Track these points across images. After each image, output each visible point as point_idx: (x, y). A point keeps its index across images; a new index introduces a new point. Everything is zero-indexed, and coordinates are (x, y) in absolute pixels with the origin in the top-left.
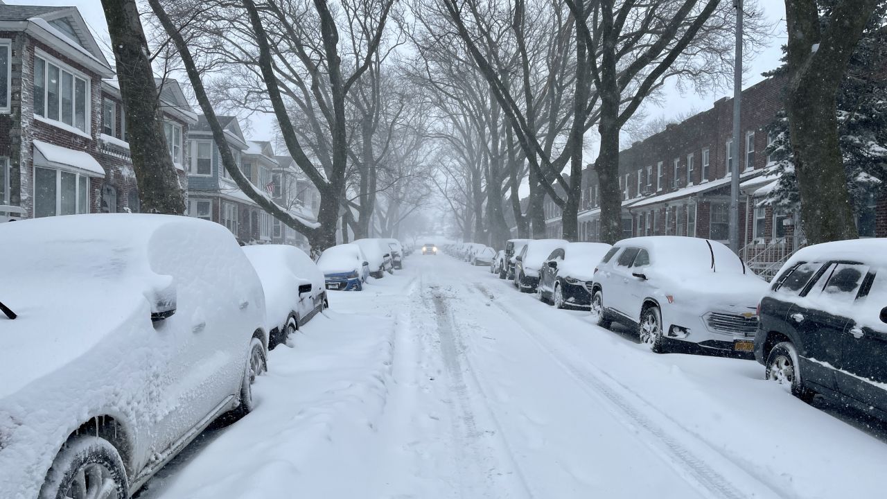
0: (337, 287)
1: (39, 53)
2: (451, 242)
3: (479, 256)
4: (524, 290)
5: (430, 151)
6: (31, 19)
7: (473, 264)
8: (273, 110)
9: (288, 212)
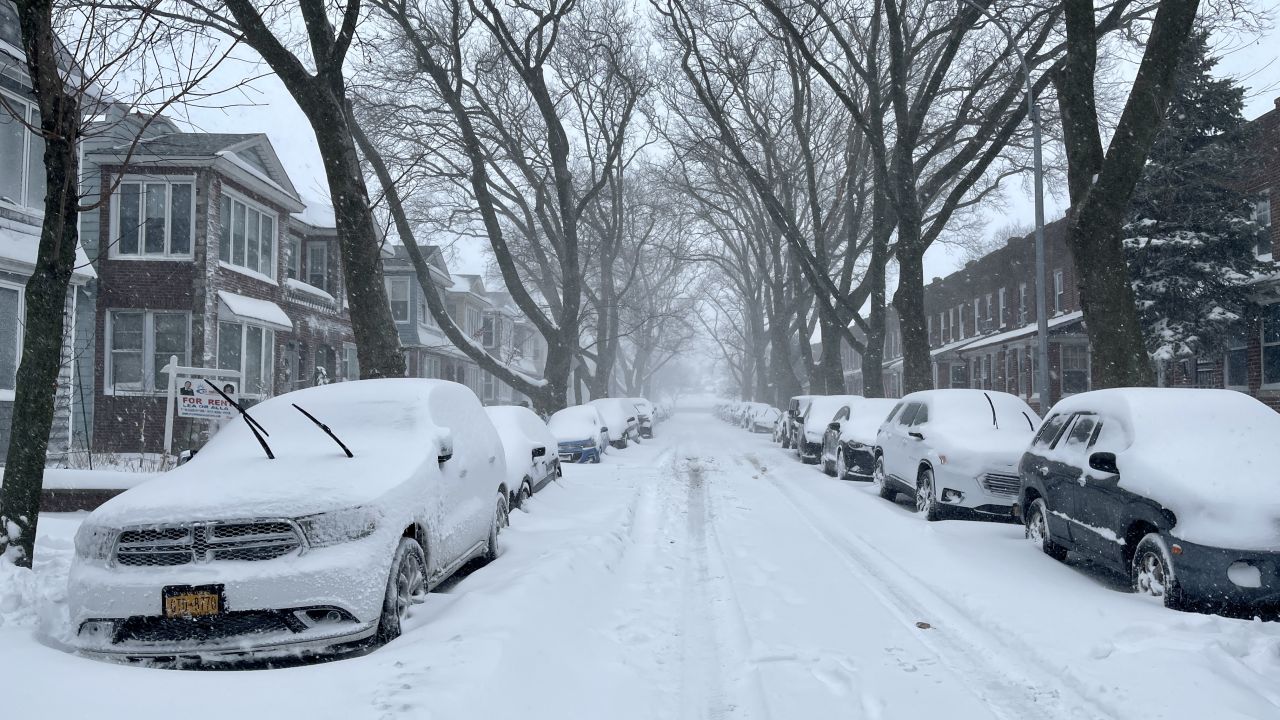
0: (569, 459)
1: (226, 190)
2: (724, 401)
3: (760, 420)
4: (807, 461)
5: (691, 278)
6: (220, 153)
7: (751, 431)
8: (487, 234)
9: (507, 367)
